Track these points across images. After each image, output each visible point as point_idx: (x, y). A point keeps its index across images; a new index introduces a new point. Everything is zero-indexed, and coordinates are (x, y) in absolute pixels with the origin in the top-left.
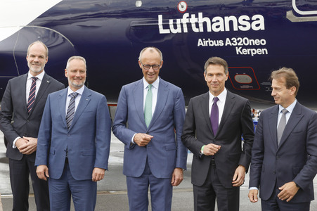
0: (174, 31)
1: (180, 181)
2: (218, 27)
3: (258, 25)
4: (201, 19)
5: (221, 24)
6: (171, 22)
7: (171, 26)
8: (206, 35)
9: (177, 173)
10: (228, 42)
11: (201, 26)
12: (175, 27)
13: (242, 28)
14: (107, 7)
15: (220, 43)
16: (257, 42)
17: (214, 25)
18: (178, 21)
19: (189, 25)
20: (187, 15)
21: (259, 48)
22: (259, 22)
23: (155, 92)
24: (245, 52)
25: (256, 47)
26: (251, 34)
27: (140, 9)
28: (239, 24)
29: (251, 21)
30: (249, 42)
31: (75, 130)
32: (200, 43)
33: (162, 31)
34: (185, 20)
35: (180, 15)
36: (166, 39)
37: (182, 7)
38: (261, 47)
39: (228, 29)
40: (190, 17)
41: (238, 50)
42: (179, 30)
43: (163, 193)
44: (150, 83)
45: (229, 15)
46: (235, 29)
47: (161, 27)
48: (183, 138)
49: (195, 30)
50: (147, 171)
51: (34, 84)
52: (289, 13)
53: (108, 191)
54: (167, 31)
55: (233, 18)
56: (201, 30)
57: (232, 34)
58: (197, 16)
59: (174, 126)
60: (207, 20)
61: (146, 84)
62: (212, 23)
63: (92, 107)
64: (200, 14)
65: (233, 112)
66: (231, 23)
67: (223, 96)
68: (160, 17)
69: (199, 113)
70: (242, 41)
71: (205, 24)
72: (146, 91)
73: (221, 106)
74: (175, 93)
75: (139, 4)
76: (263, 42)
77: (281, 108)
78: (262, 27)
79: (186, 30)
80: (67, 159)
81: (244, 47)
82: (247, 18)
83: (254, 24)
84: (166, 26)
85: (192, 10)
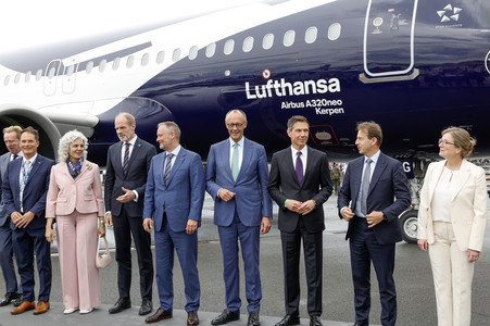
0: (260, 96)
1: (268, 229)
2: (299, 91)
3: (334, 88)
4: (284, 84)
5: (301, 88)
6: (257, 88)
7: (258, 92)
8: (288, 98)
9: (265, 221)
10: (308, 104)
11: (284, 90)
12: (261, 92)
13: (320, 91)
14: (199, 78)
15: (301, 105)
16: (334, 103)
17: (296, 89)
18: (263, 87)
19: (273, 90)
20: (271, 81)
21: (336, 108)
22: (335, 85)
23: (241, 149)
24: (324, 112)
25: (333, 107)
26: (329, 96)
27: (229, 78)
28: (317, 88)
29: (328, 84)
30: (327, 103)
31: (171, 187)
32: (284, 106)
33: (249, 97)
34: (269, 86)
35: (265, 82)
36: (253, 103)
37: (266, 74)
38: (338, 107)
39: (307, 92)
40: (273, 83)
41: (317, 111)
42: (264, 95)
43: (251, 240)
44: (236, 140)
45: (308, 80)
46: (314, 92)
47: (248, 93)
48: (269, 190)
49: (279, 94)
50: (236, 220)
51: (127, 150)
52: (361, 76)
53: (207, 241)
54: (254, 97)
55: (312, 82)
56: (284, 94)
57: (311, 96)
58: (280, 82)
59: (259, 180)
60: (289, 85)
61: (232, 143)
62: (293, 88)
63: (185, 166)
64: (283, 80)
65: (315, 165)
66: (310, 86)
67: (305, 151)
68: (247, 84)
69: (284, 167)
70: (321, 102)
71: (287, 89)
72: (232, 150)
73: (304, 159)
74: (258, 150)
75: (228, 73)
76: (339, 102)
77: (366, 158)
78: (338, 89)
79: (270, 95)
80: (165, 214)
81: (322, 107)
82: (325, 82)
83: (330, 86)
84: (253, 92)
85: (275, 77)
